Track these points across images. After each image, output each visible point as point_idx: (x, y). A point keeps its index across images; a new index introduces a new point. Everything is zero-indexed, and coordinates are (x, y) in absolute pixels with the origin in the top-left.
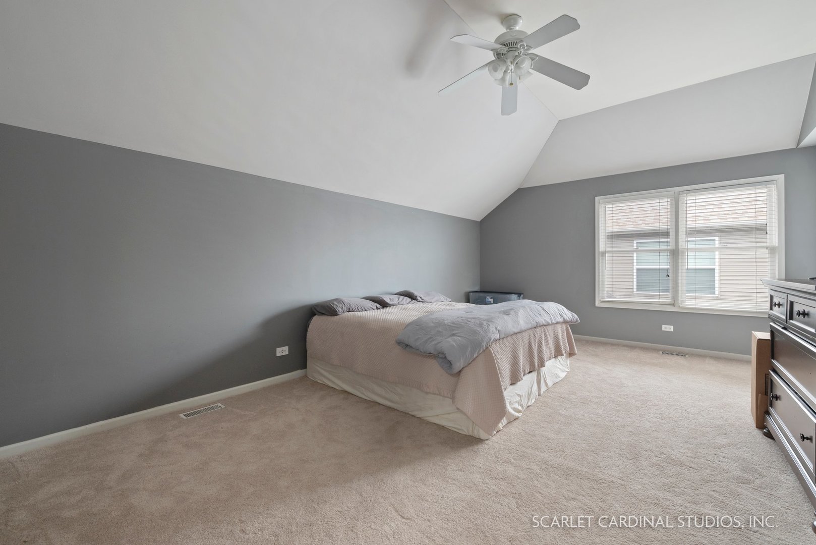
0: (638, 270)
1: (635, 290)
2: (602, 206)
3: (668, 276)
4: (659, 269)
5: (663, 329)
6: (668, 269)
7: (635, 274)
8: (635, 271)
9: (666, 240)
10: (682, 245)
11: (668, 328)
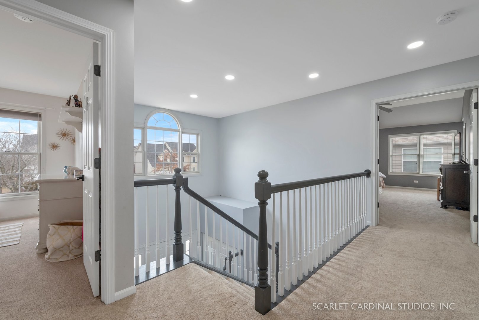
0: (404, 161)
1: (403, 171)
2: (391, 138)
3: (416, 163)
4: (413, 161)
5: (414, 182)
6: (416, 161)
7: (403, 164)
8: (403, 163)
9: (415, 148)
10: (422, 153)
11: (415, 182)
